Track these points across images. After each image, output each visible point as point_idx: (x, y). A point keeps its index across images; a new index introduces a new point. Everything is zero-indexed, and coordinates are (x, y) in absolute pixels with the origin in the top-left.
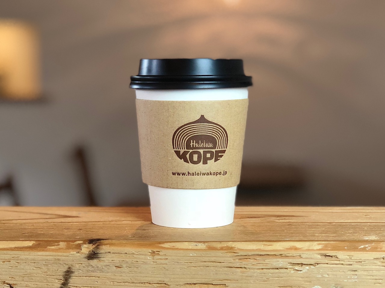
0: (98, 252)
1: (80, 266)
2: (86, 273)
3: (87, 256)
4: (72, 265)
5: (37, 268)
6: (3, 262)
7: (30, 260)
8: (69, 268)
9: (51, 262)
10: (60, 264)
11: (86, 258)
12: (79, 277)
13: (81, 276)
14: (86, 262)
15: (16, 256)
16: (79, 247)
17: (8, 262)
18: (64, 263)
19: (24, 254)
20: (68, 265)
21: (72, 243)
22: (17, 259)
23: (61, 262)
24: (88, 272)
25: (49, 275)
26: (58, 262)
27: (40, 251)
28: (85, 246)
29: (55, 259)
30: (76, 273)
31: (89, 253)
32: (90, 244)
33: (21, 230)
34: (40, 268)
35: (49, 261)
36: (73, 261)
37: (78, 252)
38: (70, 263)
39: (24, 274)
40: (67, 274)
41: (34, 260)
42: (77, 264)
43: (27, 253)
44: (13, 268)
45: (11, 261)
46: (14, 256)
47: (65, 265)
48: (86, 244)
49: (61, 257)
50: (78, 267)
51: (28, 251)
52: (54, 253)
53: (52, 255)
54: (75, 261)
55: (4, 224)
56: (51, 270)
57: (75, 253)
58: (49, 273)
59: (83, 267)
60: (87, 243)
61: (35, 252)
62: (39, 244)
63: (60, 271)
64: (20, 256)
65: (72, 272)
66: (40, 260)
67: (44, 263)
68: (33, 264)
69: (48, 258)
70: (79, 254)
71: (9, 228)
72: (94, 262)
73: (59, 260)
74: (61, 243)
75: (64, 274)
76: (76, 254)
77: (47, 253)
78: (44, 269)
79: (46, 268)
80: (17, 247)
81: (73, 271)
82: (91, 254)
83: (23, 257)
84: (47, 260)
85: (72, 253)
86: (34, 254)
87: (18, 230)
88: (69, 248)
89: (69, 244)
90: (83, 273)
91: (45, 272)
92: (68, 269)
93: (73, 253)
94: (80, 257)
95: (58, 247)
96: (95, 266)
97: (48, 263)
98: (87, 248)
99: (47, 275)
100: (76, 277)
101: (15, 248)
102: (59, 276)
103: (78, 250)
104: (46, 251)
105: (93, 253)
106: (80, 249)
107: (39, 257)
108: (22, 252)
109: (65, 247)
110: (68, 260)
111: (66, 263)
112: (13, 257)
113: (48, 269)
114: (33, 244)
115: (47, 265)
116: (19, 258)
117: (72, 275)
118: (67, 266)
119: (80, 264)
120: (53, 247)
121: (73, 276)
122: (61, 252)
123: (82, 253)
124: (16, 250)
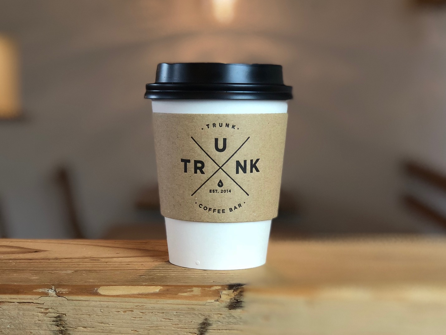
0: (242, 300)
1: (220, 317)
2: (227, 325)
3: (228, 305)
4: (209, 316)
5: (166, 319)
6: (124, 311)
7: (158, 310)
8: (206, 319)
9: (183, 312)
10: (195, 314)
11: (226, 307)
12: (217, 330)
13: (220, 329)
14: (226, 312)
15: (140, 304)
16: (217, 294)
17: (130, 312)
18: (200, 314)
19: (149, 302)
20: (204, 315)
21: (208, 289)
22: (141, 308)
23: (195, 312)
24: (229, 324)
25: (180, 328)
26: (192, 312)
27: (170, 298)
28: (224, 292)
29: (189, 308)
30: (214, 326)
31: (230, 301)
32: (231, 290)
33: (132, 271)
34: (169, 319)
35: (180, 311)
36: (211, 311)
37: (217, 300)
38: (207, 313)
39: (150, 327)
40: (203, 326)
41: (162, 309)
42: (216, 314)
43: (153, 301)
44: (136, 319)
45: (134, 310)
46: (138, 305)
47: (200, 316)
48: (225, 290)
49: (196, 306)
50: (217, 318)
51: (154, 298)
52: (187, 302)
53: (184, 303)
54: (213, 310)
55: (107, 263)
56: (184, 321)
57: (213, 301)
58: (180, 325)
59: (223, 318)
60: (226, 288)
61: (164, 300)
62: (168, 290)
63: (194, 323)
64: (145, 304)
65: (209, 325)
66: (170, 310)
67: (175, 313)
68: (161, 314)
69: (180, 306)
70: (218, 303)
71: (116, 269)
72: (237, 312)
73: (193, 309)
74: (194, 289)
75: (199, 327)
76: (215, 302)
77: (179, 301)
78: (175, 320)
79: (178, 320)
80: (141, 293)
81: (211, 322)
82: (233, 303)
83: (149, 306)
84: (178, 309)
85: (209, 301)
86: (162, 303)
87: (130, 271)
88: (205, 295)
89: (205, 290)
90: (223, 326)
91: (176, 324)
92: (204, 321)
93: (211, 300)
94: (219, 306)
95: (192, 293)
96: (238, 317)
97: (180, 313)
98: (227, 295)
99: (179, 328)
100: (214, 330)
101: (139, 294)
102: (192, 330)
103: (217, 298)
104: (178, 298)
105: (235, 301)
106: (218, 296)
107: (168, 305)
108: (148, 299)
109: (200, 293)
110: (205, 310)
111: (202, 313)
112: (136, 306)
113: (180, 321)
114: (161, 289)
115: (178, 316)
116: (145, 307)
117: (210, 327)
118: (203, 317)
119: (219, 315)
120: (185, 294)
121: (210, 329)
122: (196, 300)
123: (222, 301)
124: (140, 297)
